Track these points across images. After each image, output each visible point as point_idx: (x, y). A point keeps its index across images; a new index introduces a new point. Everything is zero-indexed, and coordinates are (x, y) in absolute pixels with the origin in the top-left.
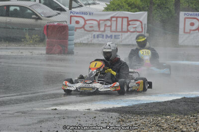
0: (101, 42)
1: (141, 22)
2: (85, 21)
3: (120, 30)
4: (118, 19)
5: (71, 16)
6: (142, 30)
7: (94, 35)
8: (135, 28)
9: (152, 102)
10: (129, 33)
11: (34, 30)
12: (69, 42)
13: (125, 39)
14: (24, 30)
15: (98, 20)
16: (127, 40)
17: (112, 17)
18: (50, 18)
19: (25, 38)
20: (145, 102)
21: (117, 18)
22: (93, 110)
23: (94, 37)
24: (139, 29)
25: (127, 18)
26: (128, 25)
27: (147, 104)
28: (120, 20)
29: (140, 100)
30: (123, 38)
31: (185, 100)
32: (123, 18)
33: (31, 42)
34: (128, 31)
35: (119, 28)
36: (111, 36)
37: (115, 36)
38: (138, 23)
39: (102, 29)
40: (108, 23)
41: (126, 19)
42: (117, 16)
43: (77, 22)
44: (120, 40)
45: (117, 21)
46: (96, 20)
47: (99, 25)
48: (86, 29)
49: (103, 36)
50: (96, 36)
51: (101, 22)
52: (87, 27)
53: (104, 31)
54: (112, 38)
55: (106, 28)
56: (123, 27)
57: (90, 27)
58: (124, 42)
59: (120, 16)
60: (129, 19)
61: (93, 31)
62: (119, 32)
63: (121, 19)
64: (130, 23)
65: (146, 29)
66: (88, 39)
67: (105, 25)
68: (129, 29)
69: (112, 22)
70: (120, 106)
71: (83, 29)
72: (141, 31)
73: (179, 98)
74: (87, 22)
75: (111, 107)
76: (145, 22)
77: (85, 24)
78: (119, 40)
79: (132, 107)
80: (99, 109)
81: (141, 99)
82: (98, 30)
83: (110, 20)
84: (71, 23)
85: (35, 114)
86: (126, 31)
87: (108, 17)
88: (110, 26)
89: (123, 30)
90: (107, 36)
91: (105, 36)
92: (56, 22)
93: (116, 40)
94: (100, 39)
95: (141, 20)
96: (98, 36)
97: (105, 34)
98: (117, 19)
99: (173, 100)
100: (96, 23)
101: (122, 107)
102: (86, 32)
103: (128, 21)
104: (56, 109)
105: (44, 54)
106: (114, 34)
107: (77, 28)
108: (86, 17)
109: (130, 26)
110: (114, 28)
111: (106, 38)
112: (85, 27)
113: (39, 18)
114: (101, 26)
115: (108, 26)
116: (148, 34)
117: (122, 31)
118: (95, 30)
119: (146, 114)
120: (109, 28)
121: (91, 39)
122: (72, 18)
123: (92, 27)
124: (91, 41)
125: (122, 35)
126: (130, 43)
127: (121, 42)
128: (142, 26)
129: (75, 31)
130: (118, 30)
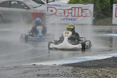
0: (66, 23)
2: (56, 10)
3: (77, 15)
5: (48, 7)
6: (91, 15)
7: (62, 19)
8: (86, 14)
10: (82, 17)
11: (26, 15)
13: (80, 21)
14: (20, 16)
16: (81, 21)
17: (72, 8)
18: (35, 8)
19: (20, 20)
20: (90, 60)
21: (75, 8)
22: (57, 65)
23: (62, 20)
24: (89, 15)
25: (82, 8)
26: (82, 12)
27: (90, 61)
28: (77, 9)
30: (79, 20)
31: (113, 58)
32: (78, 8)
34: (82, 16)
35: (77, 14)
36: (72, 19)
37: (74, 19)
38: (88, 11)
40: (70, 11)
41: (81, 9)
42: (75, 7)
43: (52, 11)
45: (75, 10)
46: (63, 10)
49: (67, 19)
50: (63, 19)
51: (66, 10)
53: (68, 16)
54: (72, 20)
55: (69, 14)
56: (79, 13)
58: (80, 23)
59: (77, 7)
60: (83, 9)
61: (61, 16)
62: (77, 16)
64: (83, 11)
65: (93, 15)
66: (58, 21)
67: (68, 12)
68: (82, 15)
70: (74, 62)
71: (55, 15)
73: (110, 57)
74: (58, 11)
75: (69, 63)
76: (92, 10)
77: (56, 11)
78: (76, 21)
79: (81, 63)
80: (61, 64)
81: (87, 58)
82: (64, 15)
83: (71, 9)
84: (48, 11)
85: (22, 67)
86: (81, 16)
87: (70, 8)
88: (71, 13)
89: (79, 15)
91: (68, 19)
93: (74, 21)
94: (65, 21)
95: (90, 9)
97: (68, 18)
100: (63, 11)
101: (75, 63)
103: (82, 10)
104: (35, 65)
107: (51, 14)
109: (83, 13)
111: (69, 20)
113: (29, 8)
115: (70, 13)
116: (94, 18)
117: (78, 16)
119: (89, 67)
120: (71, 14)
122: (48, 8)
123: (60, 14)
124: (60, 22)
125: (78, 18)
126: (83, 23)
127: (78, 22)
128: (90, 13)
129: (50, 16)
130: (76, 15)
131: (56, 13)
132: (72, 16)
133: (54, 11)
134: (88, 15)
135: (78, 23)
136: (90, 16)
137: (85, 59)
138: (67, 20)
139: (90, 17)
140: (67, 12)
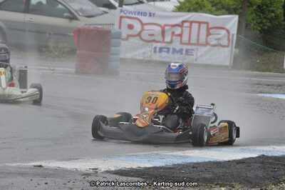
0: (164, 60)
1: (228, 31)
2: (143, 25)
3: (195, 42)
4: (193, 24)
5: (121, 17)
6: (229, 43)
7: (155, 48)
8: (219, 39)
9: (207, 160)
10: (208, 47)
11: (66, 35)
12: (112, 56)
13: (201, 56)
14: (47, 35)
15: (163, 25)
16: (204, 58)
17: (183, 22)
19: (47, 47)
20: (195, 161)
21: (191, 22)
22: (103, 170)
23: (155, 52)
25: (207, 23)
26: (208, 34)
27: (197, 163)
29: (187, 157)
30: (199, 54)
31: (263, 160)
32: (200, 23)
33: (57, 53)
34: (207, 43)
35: (194, 39)
36: (181, 51)
37: (187, 50)
38: (223, 32)
39: (168, 39)
40: (178, 31)
41: (205, 25)
42: (191, 20)
43: (130, 27)
44: (194, 57)
45: (191, 27)
46: (159, 25)
47: (163, 33)
48: (143, 37)
49: (168, 49)
50: (158, 49)
51: (166, 28)
52: (145, 36)
53: (171, 42)
54: (182, 53)
55: (174, 38)
56: (200, 38)
57: (150, 35)
58: (199, 61)
59: (196, 20)
60: (210, 26)
61: (154, 41)
62: (194, 44)
63: (197, 25)
64: (211, 31)
65: (234, 42)
66: (144, 53)
67: (173, 33)
68: (209, 41)
69: (184, 28)
70: (151, 166)
71: (138, 37)
72: (226, 44)
73: (254, 155)
74: (146, 27)
75: (135, 167)
76: (234, 31)
77: (143, 29)
78: (191, 57)
79: (170, 168)
80: (113, 169)
81: (192, 155)
82: (161, 40)
83: (181, 25)
84: (120, 28)
86: (204, 43)
87: (178, 21)
88: (180, 35)
89: (200, 42)
90: (174, 51)
91: (171, 51)
92: (99, 25)
93: (186, 57)
94: (164, 54)
95: (228, 27)
96: (161, 50)
97: (171, 47)
98: (191, 25)
99: (242, 159)
100: (158, 29)
101: (154, 168)
102: (142, 42)
103: (208, 29)
104: (40, 166)
105: (71, 74)
106: (185, 47)
107: (128, 36)
108: (145, 19)
109: (210, 37)
110: (185, 38)
111: (173, 53)
112: (142, 34)
114: (166, 34)
115: (178, 35)
116: (237, 50)
117: (198, 44)
118: (157, 40)
121: (149, 54)
122: (123, 19)
123: (153, 35)
124: (151, 56)
125: (197, 49)
126: (209, 62)
127: (196, 60)
128: (229, 36)
129: (126, 39)
130: (192, 42)
131: (140, 32)
132: (181, 43)
133: (137, 27)
134: (221, 42)
135: (197, 62)
136: (228, 46)
137: (184, 157)
138: (168, 52)
139: (226, 49)
140: (171, 32)
